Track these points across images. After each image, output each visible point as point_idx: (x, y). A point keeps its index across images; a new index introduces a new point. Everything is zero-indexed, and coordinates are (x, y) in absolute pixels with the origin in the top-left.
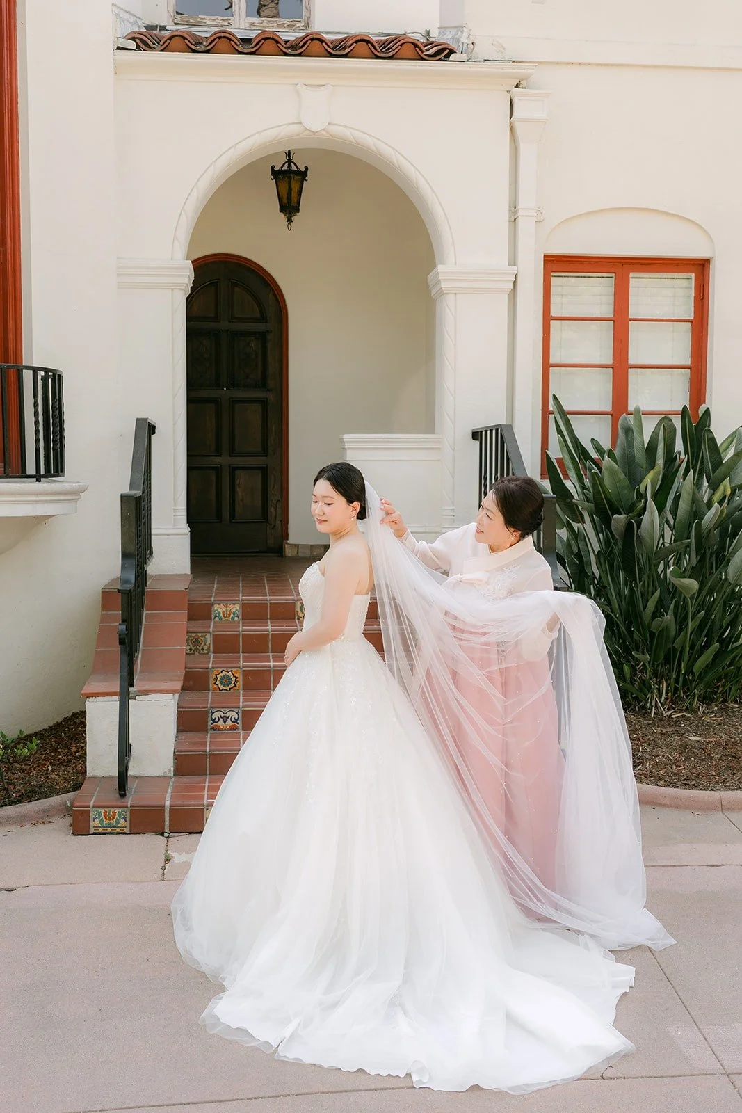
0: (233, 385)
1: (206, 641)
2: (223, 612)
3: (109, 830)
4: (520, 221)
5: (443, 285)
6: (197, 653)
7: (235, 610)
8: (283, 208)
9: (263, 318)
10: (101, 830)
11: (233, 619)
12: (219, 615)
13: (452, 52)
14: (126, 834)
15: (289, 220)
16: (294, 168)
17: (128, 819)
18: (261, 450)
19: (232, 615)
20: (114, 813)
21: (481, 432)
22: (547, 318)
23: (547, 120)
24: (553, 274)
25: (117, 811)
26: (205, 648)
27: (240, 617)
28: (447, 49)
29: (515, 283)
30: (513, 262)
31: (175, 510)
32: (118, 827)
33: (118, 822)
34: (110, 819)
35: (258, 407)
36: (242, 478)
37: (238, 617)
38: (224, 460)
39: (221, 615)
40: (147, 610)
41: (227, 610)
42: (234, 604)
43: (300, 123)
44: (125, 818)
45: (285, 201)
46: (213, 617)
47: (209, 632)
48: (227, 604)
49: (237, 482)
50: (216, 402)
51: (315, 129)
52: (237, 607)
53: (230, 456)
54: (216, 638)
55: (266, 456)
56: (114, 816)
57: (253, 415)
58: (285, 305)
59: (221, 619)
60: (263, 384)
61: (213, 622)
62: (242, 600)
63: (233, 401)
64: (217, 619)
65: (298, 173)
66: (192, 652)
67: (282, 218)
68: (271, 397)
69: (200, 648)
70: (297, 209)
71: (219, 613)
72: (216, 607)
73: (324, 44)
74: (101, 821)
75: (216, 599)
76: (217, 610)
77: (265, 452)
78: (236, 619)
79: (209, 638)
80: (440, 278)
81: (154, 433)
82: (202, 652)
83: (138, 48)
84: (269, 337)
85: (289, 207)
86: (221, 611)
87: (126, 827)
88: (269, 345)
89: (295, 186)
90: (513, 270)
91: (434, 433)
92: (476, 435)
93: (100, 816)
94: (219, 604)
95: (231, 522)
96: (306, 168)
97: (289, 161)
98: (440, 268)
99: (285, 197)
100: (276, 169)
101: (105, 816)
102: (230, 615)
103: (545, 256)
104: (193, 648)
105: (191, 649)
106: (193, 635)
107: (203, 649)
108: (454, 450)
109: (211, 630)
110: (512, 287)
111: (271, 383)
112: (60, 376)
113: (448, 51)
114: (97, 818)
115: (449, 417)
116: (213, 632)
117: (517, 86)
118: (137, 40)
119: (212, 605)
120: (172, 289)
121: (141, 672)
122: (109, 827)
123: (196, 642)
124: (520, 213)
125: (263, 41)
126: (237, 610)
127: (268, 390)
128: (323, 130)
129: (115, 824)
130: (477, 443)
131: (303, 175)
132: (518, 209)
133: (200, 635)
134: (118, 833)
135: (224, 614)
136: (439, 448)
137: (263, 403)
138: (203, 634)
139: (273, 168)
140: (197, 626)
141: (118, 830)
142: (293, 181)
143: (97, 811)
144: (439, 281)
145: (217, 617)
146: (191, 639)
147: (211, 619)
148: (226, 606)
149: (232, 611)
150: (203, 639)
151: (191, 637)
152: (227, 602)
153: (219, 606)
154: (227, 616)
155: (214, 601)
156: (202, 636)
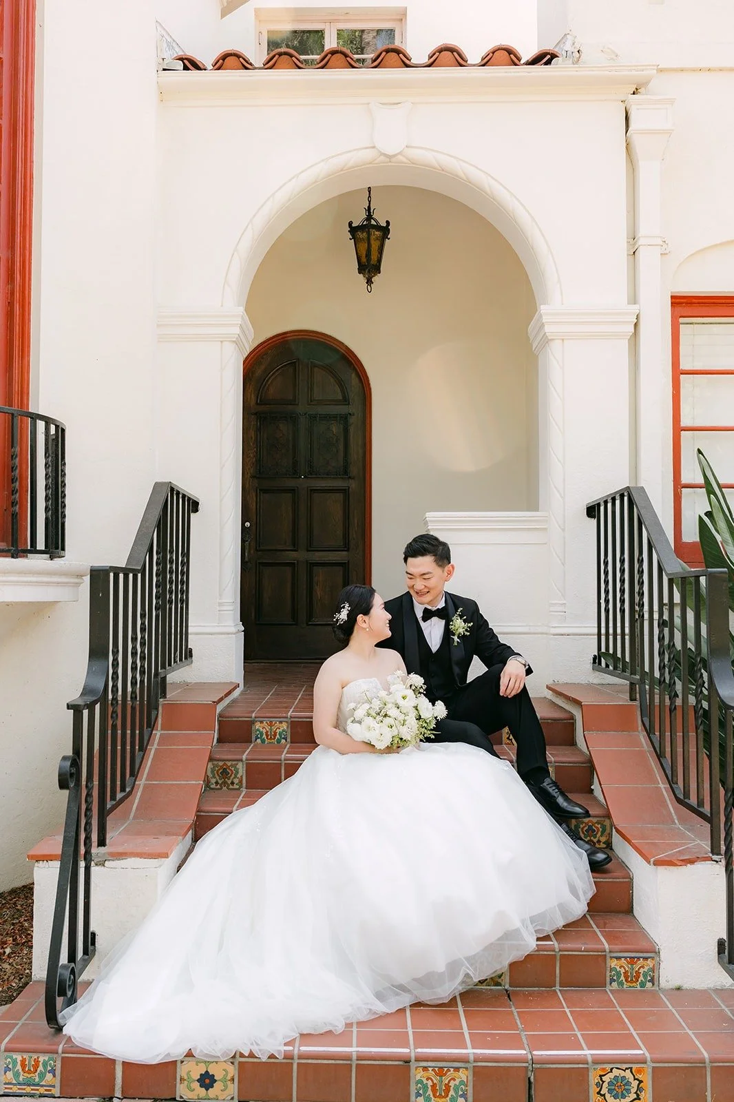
0: (312, 473)
1: (237, 772)
2: (267, 732)
3: (28, 1089)
4: (641, 254)
5: (547, 329)
6: (225, 788)
7: (281, 730)
8: (362, 269)
9: (345, 401)
10: (15, 1089)
11: (279, 741)
12: (261, 736)
13: (554, 56)
14: (55, 1097)
15: (369, 282)
16: (373, 222)
17: (58, 1072)
18: (342, 544)
19: (278, 736)
20: (37, 1061)
21: (599, 505)
22: (678, 373)
23: (673, 130)
24: (682, 320)
25: (41, 1059)
26: (236, 781)
27: (289, 740)
28: (548, 54)
29: (636, 325)
30: (634, 299)
31: (220, 604)
32: (42, 1086)
33: (42, 1076)
34: (29, 1072)
35: (340, 496)
36: (320, 575)
37: (285, 738)
38: (300, 556)
39: (264, 736)
40: (162, 730)
41: (271, 730)
42: (281, 722)
43: (374, 147)
44: (53, 1072)
45: (364, 260)
46: (253, 739)
47: (242, 760)
48: (271, 722)
49: (315, 579)
50: (292, 491)
51: (390, 152)
52: (284, 726)
53: (308, 551)
54: (250, 768)
55: (348, 550)
56: (36, 1066)
57: (334, 505)
58: (369, 384)
59: (263, 741)
60: (345, 472)
61: (252, 745)
62: (291, 717)
63: (311, 490)
64: (259, 741)
65: (378, 228)
66: (218, 787)
67: (361, 279)
68: (353, 485)
69: (229, 782)
70: (377, 269)
71: (261, 734)
72: (258, 726)
73: (401, 55)
74: (17, 1075)
75: (258, 715)
76: (258, 730)
77: (346, 547)
78: (283, 741)
79: (241, 769)
80: (544, 321)
81: (196, 511)
82: (231, 787)
83: (186, 68)
84: (352, 420)
85: (369, 267)
86: (264, 731)
87: (54, 1086)
88: (352, 430)
89: (375, 245)
90: (634, 309)
91: (537, 510)
92: (592, 511)
93: (14, 1066)
94: (261, 722)
95: (307, 624)
96: (388, 223)
97: (369, 217)
98: (543, 309)
99: (364, 255)
100: (353, 225)
101: (23, 1065)
102: (275, 736)
103: (672, 297)
104: (220, 782)
105: (217, 783)
106: (221, 763)
107: (233, 783)
108: (563, 530)
109: (244, 757)
110: (633, 331)
111: (354, 470)
112: (63, 430)
113: (549, 57)
114: (10, 1070)
115: (558, 491)
116: (246, 760)
117: (634, 93)
118: (186, 61)
119: (253, 722)
120: (221, 342)
121: (135, 817)
122: (29, 1085)
123: (225, 773)
124: (641, 241)
125: (330, 55)
126: (283, 731)
127: (350, 477)
128: (400, 153)
129: (37, 1080)
130: (594, 521)
131: (385, 231)
132: (638, 239)
133: (229, 764)
134: (42, 1096)
135: (267, 736)
136: (545, 529)
137: (345, 491)
138: (234, 763)
139: (350, 224)
140: (227, 753)
141: (42, 1090)
142: (372, 237)
143: (12, 1058)
144: (543, 325)
145: (259, 738)
146: (217, 769)
147: (251, 742)
148: (271, 724)
149: (278, 731)
150: (233, 769)
151: (217, 766)
152: (271, 720)
153: (262, 725)
154: (271, 737)
155: (255, 717)
156: (232, 765)
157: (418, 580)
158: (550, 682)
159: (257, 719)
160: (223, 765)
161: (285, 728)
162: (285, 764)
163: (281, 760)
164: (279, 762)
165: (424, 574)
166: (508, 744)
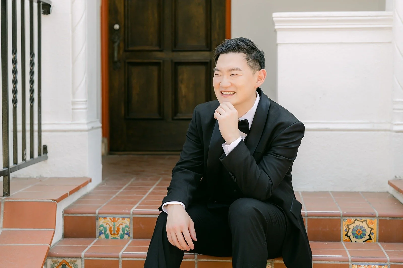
2: (110, 228)
7: (124, 226)
11: (122, 237)
12: (105, 231)
18: (204, 44)
19: (121, 232)
27: (131, 235)
31: (73, 103)
37: (128, 234)
38: (166, 55)
39: (108, 232)
40: (3, 227)
41: (114, 225)
42: (124, 218)
46: (97, 234)
47: (80, 257)
48: (114, 218)
49: (180, 78)
52: (127, 221)
53: (173, 51)
54: (89, 265)
59: (107, 237)
61: (96, 240)
62: (133, 214)
64: (103, 236)
71: (105, 229)
72: (101, 222)
75: (102, 211)
76: (102, 226)
77: (208, 47)
78: (126, 237)
79: (80, 265)
86: (108, 227)
91: (384, 10)
94: (105, 218)
95: (173, 119)
102: (118, 231)
106: (60, 260)
109: (83, 254)
116: (85, 257)
119: (97, 219)
126: (126, 226)
133: (68, 260)
135: (111, 231)
138: (73, 259)
145: (102, 233)
146: (56, 265)
147: (95, 237)
148: (114, 221)
149: (121, 227)
150: (72, 265)
151: (57, 262)
152: (115, 216)
153: (105, 221)
154: (114, 233)
155: (99, 214)
156: (71, 262)
157: (225, 77)
158: (391, 178)
159: (100, 215)
160: (63, 262)
161: (128, 223)
162: (123, 261)
163: (118, 257)
164: (117, 259)
165: (232, 70)
166: (346, 241)
